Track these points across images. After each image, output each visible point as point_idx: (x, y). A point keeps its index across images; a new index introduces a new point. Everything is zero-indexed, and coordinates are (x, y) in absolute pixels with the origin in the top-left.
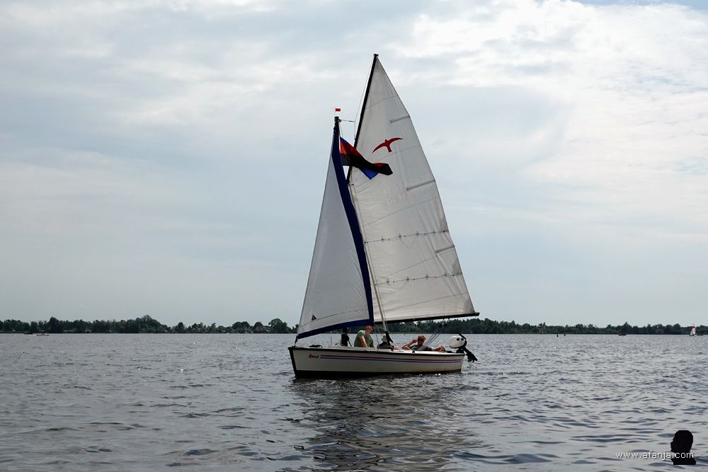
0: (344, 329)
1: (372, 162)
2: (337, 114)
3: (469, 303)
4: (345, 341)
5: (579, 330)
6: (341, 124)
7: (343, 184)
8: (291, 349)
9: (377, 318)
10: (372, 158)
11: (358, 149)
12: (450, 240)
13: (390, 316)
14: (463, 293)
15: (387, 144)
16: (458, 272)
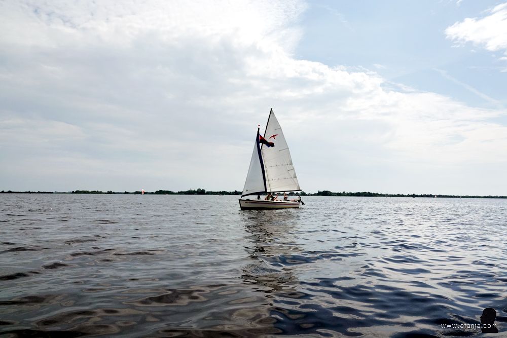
0: (259, 194)
1: (269, 142)
2: (259, 127)
3: (299, 187)
4: (259, 198)
5: (398, 196)
6: (260, 130)
7: (259, 151)
8: (240, 200)
9: (268, 191)
10: (269, 141)
11: (265, 138)
12: (293, 167)
13: (273, 190)
14: (297, 184)
15: (274, 136)
16: (295, 177)
